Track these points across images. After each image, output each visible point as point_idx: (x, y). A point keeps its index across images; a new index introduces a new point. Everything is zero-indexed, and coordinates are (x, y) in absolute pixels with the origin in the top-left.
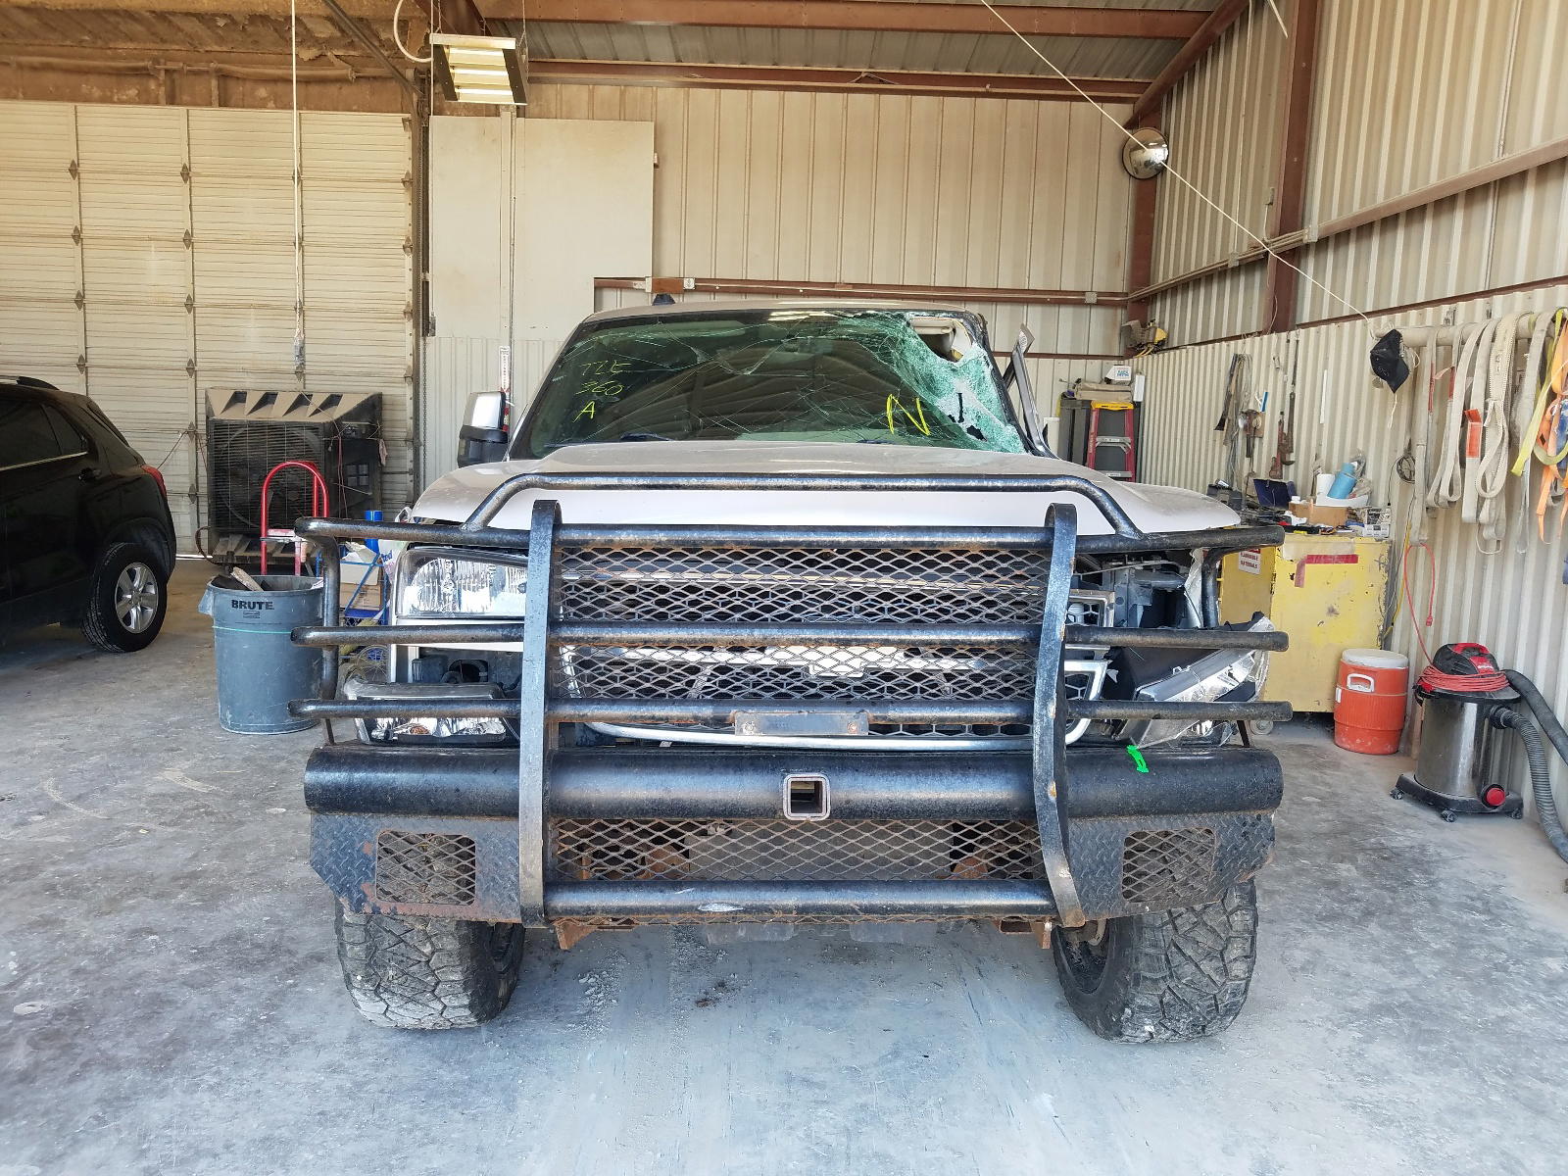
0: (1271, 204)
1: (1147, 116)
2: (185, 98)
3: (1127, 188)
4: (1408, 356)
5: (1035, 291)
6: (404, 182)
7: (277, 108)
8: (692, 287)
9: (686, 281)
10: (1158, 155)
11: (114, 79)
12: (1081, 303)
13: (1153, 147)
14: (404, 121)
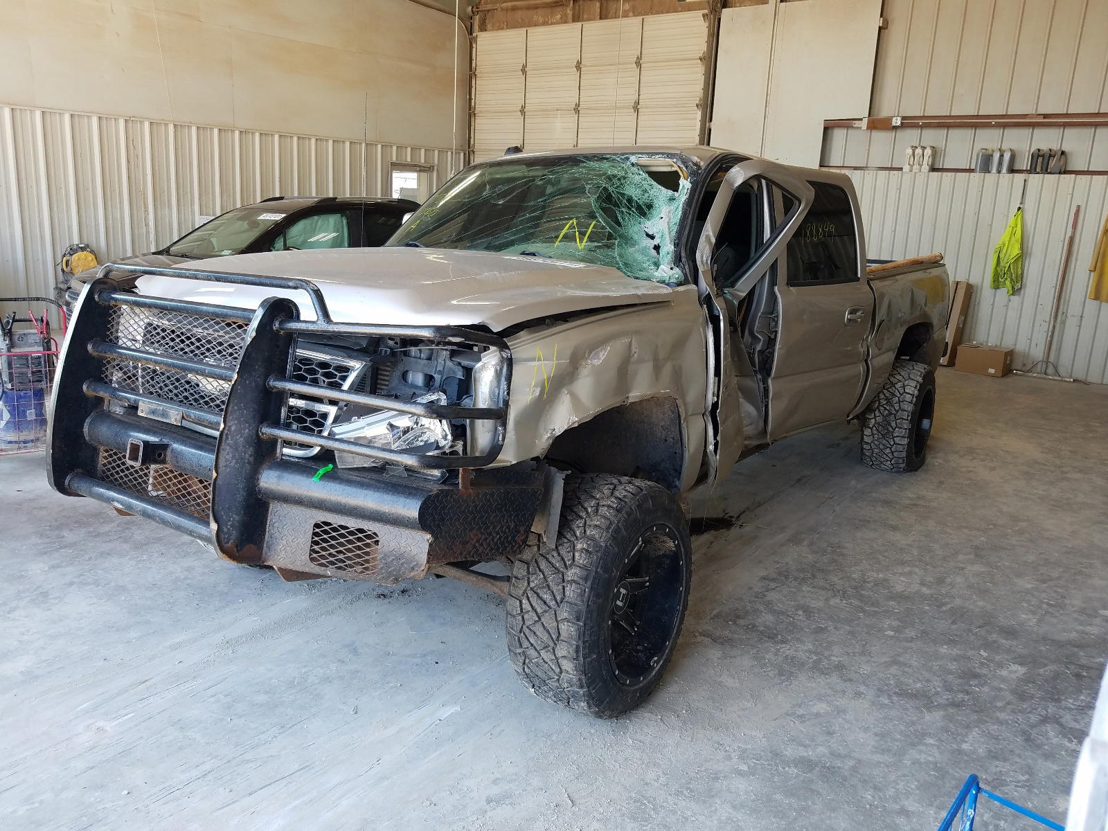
2: (585, 16)
6: (701, 59)
7: (634, 16)
8: (899, 123)
9: (894, 119)
11: (549, 10)
14: (704, 16)
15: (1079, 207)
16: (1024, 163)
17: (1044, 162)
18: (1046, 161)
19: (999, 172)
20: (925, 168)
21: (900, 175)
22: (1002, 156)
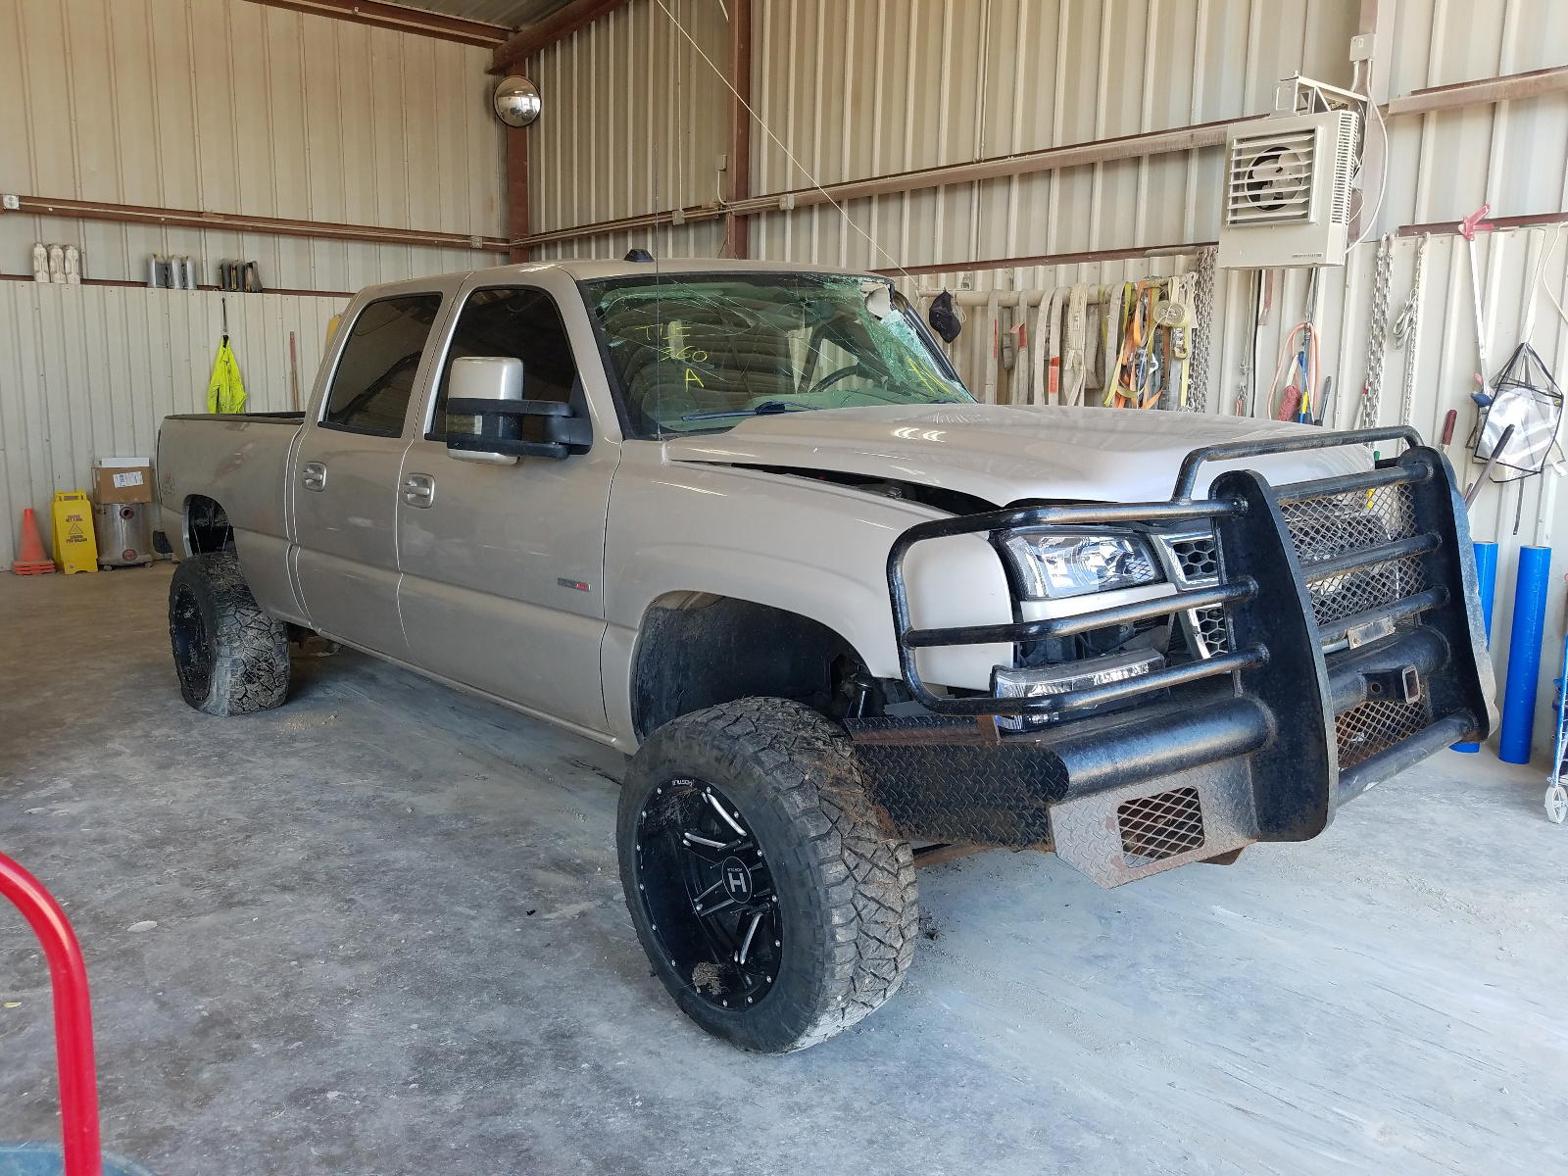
0: (725, 170)
1: (509, 64)
3: (494, 132)
4: (959, 313)
5: (417, 233)
8: (16, 206)
9: (6, 199)
10: (527, 103)
12: (468, 247)
13: (519, 95)
15: (292, 334)
16: (210, 278)
17: (235, 277)
18: (240, 274)
19: (184, 287)
20: (75, 278)
21: (35, 287)
22: (183, 265)
